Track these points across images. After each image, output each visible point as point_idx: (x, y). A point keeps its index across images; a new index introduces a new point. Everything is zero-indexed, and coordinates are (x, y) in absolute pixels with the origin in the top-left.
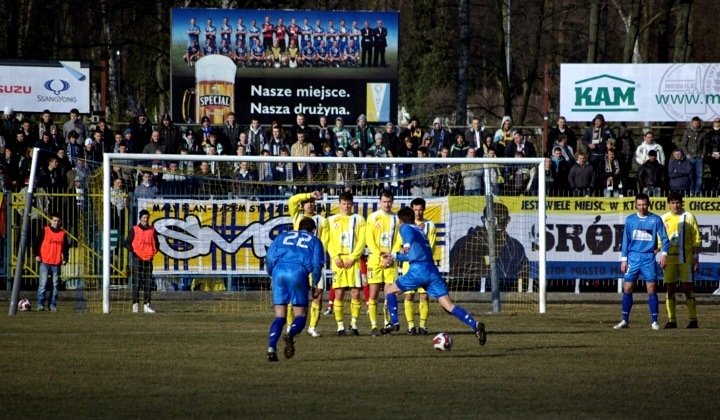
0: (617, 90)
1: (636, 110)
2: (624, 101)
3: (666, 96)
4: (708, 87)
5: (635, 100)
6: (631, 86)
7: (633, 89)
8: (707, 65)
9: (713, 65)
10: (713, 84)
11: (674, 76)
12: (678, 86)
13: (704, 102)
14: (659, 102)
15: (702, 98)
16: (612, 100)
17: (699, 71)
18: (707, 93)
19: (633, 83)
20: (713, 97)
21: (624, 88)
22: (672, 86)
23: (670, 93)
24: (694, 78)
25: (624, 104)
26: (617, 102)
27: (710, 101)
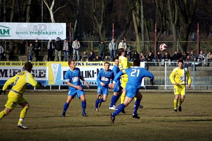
0: (4, 30)
1: (10, 36)
2: (6, 33)
3: (18, 32)
4: (31, 29)
5: (10, 33)
6: (8, 29)
7: (9, 30)
8: (30, 23)
9: (32, 23)
10: (32, 29)
11: (21, 26)
12: (22, 29)
13: (30, 34)
14: (17, 34)
15: (29, 33)
16: (3, 33)
17: (28, 25)
18: (30, 31)
19: (9, 28)
20: (32, 32)
21: (6, 29)
22: (20, 29)
23: (20, 31)
24: (27, 27)
25: (6, 34)
26: (4, 34)
27: (31, 34)
